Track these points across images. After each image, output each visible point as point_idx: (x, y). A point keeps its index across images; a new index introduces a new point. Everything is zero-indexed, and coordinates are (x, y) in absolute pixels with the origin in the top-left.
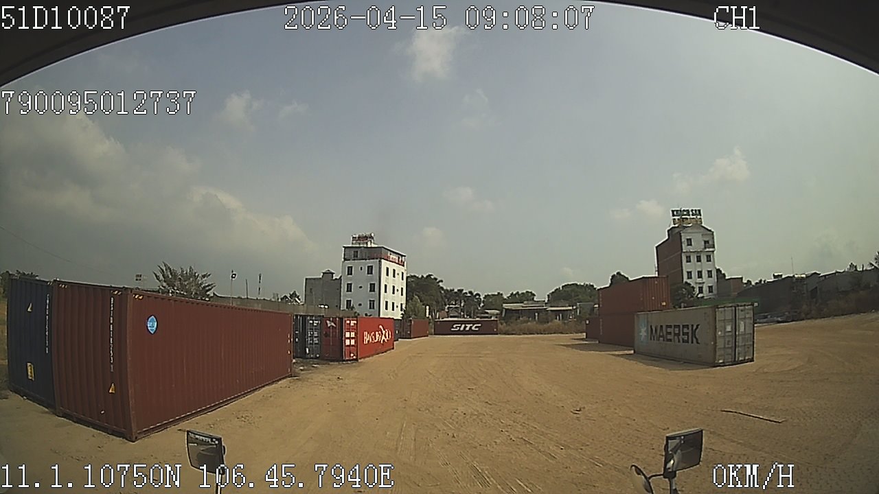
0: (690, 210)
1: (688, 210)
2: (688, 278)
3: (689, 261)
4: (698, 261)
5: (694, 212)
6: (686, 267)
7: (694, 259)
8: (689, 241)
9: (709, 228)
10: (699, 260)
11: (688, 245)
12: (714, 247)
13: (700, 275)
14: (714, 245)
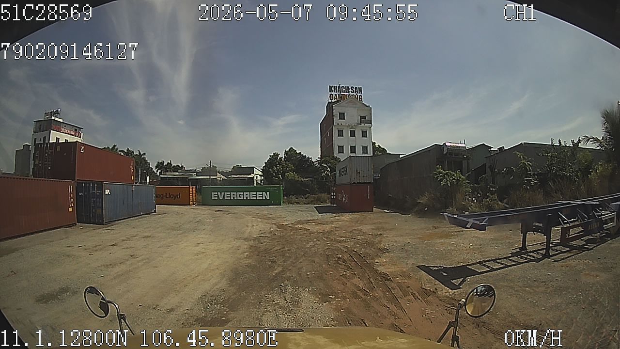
0: (350, 87)
1: (348, 87)
2: (339, 153)
3: (341, 133)
4: (351, 136)
5: (354, 89)
6: (337, 141)
7: (347, 133)
8: (342, 116)
9: (368, 105)
10: (353, 134)
11: (340, 119)
12: (371, 123)
13: (353, 149)
14: (371, 121)
